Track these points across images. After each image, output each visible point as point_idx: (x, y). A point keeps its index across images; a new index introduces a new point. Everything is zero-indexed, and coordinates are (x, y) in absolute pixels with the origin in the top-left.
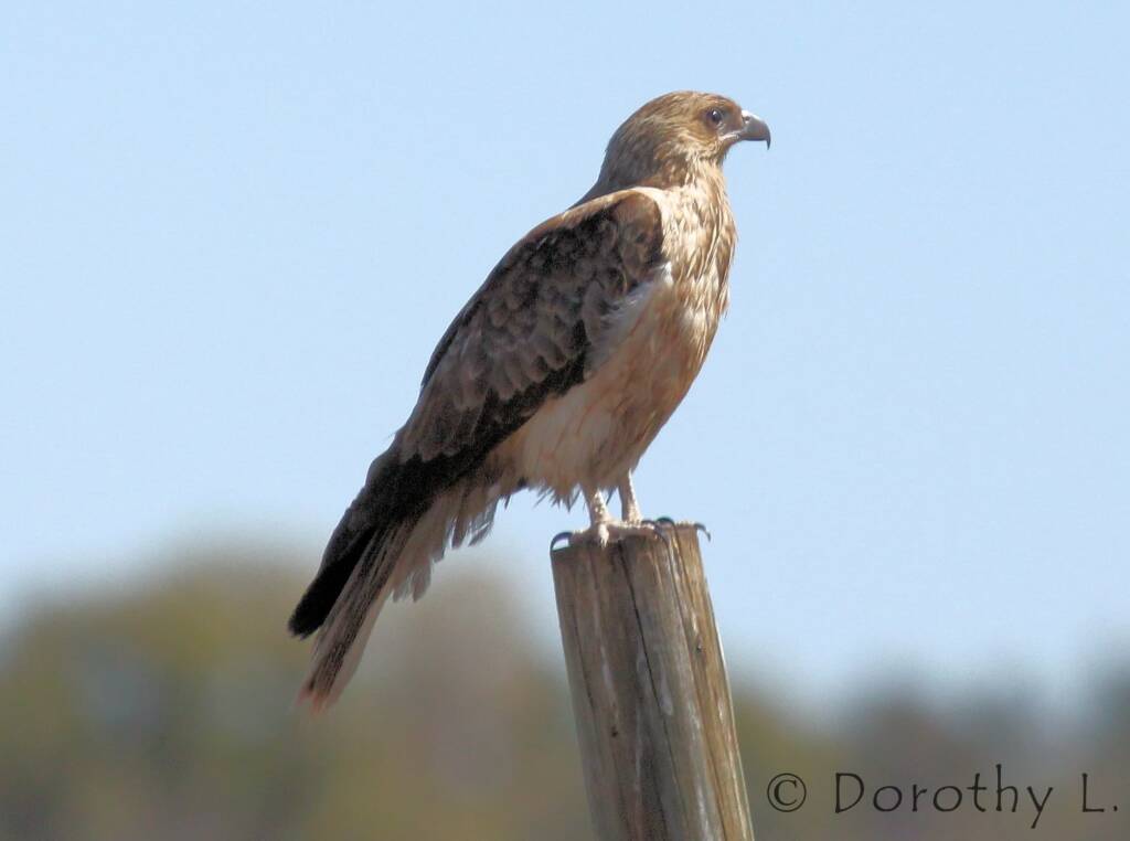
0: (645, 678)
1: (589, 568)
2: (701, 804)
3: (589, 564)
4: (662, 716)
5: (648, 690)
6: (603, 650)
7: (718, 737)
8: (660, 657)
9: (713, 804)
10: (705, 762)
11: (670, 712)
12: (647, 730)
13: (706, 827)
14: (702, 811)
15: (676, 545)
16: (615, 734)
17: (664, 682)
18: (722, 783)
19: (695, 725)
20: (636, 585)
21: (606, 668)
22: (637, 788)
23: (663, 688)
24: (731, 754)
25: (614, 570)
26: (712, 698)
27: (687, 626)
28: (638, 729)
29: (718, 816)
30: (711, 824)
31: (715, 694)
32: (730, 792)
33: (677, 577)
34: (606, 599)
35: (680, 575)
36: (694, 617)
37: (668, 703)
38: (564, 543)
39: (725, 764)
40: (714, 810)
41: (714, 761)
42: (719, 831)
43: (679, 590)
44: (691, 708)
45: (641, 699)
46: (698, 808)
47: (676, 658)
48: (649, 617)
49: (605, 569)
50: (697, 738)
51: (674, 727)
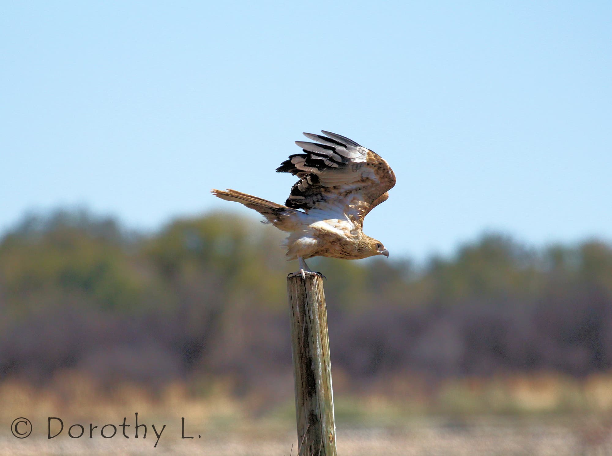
0: (307, 310)
1: (296, 282)
2: (318, 341)
3: (296, 281)
4: (310, 319)
5: (307, 313)
6: (297, 302)
7: (323, 326)
8: (311, 305)
9: (320, 341)
10: (319, 331)
11: (312, 318)
12: (307, 322)
13: (318, 346)
14: (318, 342)
15: (317, 279)
16: (298, 322)
17: (311, 310)
18: (323, 336)
19: (318, 322)
20: (306, 287)
21: (297, 306)
22: (303, 336)
23: (311, 312)
24: (326, 329)
25: (302, 283)
26: (322, 315)
27: (318, 298)
28: (304, 321)
29: (321, 344)
30: (320, 346)
31: (323, 315)
32: (325, 338)
33: (316, 286)
34: (299, 290)
35: (317, 286)
36: (320, 296)
37: (312, 316)
38: (291, 276)
39: (324, 332)
40: (321, 342)
41: (322, 331)
42: (321, 347)
43: (317, 289)
44: (317, 318)
45: (305, 314)
46: (317, 342)
47: (315, 305)
48: (309, 295)
49: (299, 283)
50: (318, 325)
51: (313, 322)
